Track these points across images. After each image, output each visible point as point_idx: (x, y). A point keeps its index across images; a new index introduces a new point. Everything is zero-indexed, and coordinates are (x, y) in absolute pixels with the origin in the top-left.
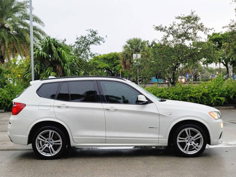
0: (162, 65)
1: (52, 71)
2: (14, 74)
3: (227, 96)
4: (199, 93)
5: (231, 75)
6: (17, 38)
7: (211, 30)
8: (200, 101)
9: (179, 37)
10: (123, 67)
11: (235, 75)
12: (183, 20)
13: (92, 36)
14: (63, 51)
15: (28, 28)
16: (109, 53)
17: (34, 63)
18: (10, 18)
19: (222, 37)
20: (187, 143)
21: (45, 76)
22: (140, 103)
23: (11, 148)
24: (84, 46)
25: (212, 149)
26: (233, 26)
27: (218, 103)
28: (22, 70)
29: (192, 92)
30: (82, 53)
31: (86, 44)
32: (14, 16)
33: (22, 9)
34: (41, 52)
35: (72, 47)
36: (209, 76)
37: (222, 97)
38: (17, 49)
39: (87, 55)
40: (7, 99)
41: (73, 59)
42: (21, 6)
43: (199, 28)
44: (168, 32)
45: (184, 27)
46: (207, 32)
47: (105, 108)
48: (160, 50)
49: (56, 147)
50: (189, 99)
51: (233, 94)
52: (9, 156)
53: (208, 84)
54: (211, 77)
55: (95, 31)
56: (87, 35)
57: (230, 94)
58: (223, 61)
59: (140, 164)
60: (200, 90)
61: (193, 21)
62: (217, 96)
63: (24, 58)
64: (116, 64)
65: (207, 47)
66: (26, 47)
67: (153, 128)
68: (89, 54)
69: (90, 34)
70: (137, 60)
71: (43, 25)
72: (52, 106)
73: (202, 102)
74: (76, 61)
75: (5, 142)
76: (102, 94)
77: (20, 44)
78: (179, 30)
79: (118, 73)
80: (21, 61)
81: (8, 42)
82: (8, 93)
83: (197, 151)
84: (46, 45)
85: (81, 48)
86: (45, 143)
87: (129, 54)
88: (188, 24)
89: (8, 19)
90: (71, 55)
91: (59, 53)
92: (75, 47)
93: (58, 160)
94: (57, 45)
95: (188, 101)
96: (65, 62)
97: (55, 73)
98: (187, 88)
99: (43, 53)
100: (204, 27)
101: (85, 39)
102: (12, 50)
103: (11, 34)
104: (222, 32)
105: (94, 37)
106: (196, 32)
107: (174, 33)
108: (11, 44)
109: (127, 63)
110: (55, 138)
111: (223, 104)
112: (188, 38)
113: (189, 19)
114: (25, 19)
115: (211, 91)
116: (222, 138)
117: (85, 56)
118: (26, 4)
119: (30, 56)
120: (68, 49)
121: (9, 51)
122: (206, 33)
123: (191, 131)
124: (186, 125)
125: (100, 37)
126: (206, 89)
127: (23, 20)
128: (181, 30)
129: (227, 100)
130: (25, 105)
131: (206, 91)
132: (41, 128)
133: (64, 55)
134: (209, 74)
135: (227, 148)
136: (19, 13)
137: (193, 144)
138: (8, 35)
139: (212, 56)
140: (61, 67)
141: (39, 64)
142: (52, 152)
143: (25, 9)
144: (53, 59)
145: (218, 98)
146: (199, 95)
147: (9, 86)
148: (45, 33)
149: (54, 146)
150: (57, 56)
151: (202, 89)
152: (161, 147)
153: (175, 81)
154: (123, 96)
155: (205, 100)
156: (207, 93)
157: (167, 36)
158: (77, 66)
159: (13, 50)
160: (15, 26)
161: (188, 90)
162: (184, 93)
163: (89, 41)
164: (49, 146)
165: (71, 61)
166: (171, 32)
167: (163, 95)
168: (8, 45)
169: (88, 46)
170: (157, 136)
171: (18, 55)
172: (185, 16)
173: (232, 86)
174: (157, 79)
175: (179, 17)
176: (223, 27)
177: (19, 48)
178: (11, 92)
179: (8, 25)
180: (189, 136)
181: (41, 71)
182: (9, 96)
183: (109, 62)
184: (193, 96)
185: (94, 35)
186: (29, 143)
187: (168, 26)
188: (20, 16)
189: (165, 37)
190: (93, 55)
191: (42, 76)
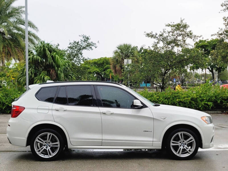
0: (152, 71)
1: (46, 75)
2: (8, 77)
3: (214, 101)
4: (187, 98)
5: (216, 80)
6: (11, 43)
7: (200, 37)
8: (189, 106)
9: (169, 43)
10: (113, 71)
11: (219, 81)
12: (172, 28)
13: (85, 41)
14: (57, 56)
15: (22, 33)
16: (99, 58)
17: (29, 67)
18: (5, 23)
19: (208, 44)
20: (180, 146)
21: (39, 80)
22: (136, 107)
23: (8, 150)
24: (77, 51)
25: (203, 152)
26: (221, 34)
27: (206, 107)
28: (16, 74)
29: (181, 97)
30: (74, 57)
31: (78, 49)
32: (9, 21)
33: (17, 14)
34: (35, 57)
35: (65, 51)
36: (195, 81)
37: (210, 101)
38: (11, 53)
39: (80, 60)
40: (2, 102)
41: (67, 64)
42: (16, 11)
43: (188, 36)
44: (158, 39)
45: (174, 34)
46: (196, 39)
47: (101, 112)
48: (150, 56)
49: (53, 149)
50: (178, 104)
51: (220, 100)
52: (7, 157)
53: (196, 89)
54: (197, 82)
55: (87, 37)
56: (80, 41)
57: (218, 99)
58: (209, 67)
59: (135, 166)
60: (189, 95)
61: (182, 29)
62: (205, 101)
63: (18, 62)
64: (106, 68)
65: (196, 54)
66: (20, 51)
67: (148, 131)
68: (81, 59)
69: (83, 39)
70: (128, 66)
71: (37, 30)
72: (50, 109)
73: (191, 107)
74: (70, 66)
75: (2, 144)
76: (98, 98)
77: (14, 48)
78: (168, 37)
79: (108, 78)
80: (15, 64)
81: (3, 46)
82: (3, 95)
83: (189, 155)
84: (40, 50)
85: (74, 52)
86: (43, 145)
87: (120, 59)
88: (178, 31)
89: (3, 24)
90: (64, 59)
91: (53, 58)
92: (68, 52)
93: (55, 161)
94: (51, 50)
95: (177, 105)
96: (58, 66)
97: (49, 76)
98: (176, 93)
99: (37, 57)
100: (193, 34)
101: (78, 44)
102: (6, 54)
103: (6, 38)
104: (208, 39)
105: (86, 42)
106: (185, 39)
107: (164, 39)
108: (5, 48)
109: (118, 67)
110: (53, 140)
111: (211, 109)
112: (177, 45)
113: (179, 27)
114: (19, 24)
115: (200, 96)
116: (213, 142)
117: (78, 61)
118: (21, 10)
119: (25, 60)
120: (61, 54)
121: (3, 55)
122: (194, 40)
123: (184, 135)
124: (179, 129)
125: (92, 42)
126: (194, 94)
127: (18, 25)
128: (171, 37)
129: (214, 105)
130: (25, 108)
131: (195, 96)
132: (40, 131)
133: (58, 59)
134: (195, 80)
135: (217, 151)
136: (14, 18)
137: (186, 148)
138: (3, 39)
139: (200, 62)
140: (55, 72)
141: (33, 67)
142: (50, 154)
143: (20, 14)
144: (48, 63)
145: (206, 103)
146: (188, 99)
147: (4, 89)
148: (38, 38)
149: (51, 148)
150: (51, 61)
151: (191, 94)
152: (154, 150)
153: (164, 86)
154: (116, 101)
155: (193, 104)
156: (196, 97)
157: (158, 43)
158: (70, 70)
159: (8, 54)
160: (9, 31)
161: (178, 95)
162: (173, 98)
163: (81, 46)
164: (47, 148)
165: (65, 66)
166: (161, 39)
167: (154, 100)
168: (3, 49)
169: (81, 51)
170: (151, 139)
171: (12, 59)
172: (174, 24)
173: (219, 92)
174: (145, 84)
175: (168, 24)
176: (212, 35)
177: (13, 52)
178: (6, 95)
179: (3, 30)
180: (182, 140)
181: (36, 75)
182: (4, 98)
183: (99, 67)
184: (182, 101)
185: (86, 41)
186: (27, 145)
187: (159, 33)
188: (14, 21)
189: (155, 44)
190: (86, 59)
191: (37, 80)
